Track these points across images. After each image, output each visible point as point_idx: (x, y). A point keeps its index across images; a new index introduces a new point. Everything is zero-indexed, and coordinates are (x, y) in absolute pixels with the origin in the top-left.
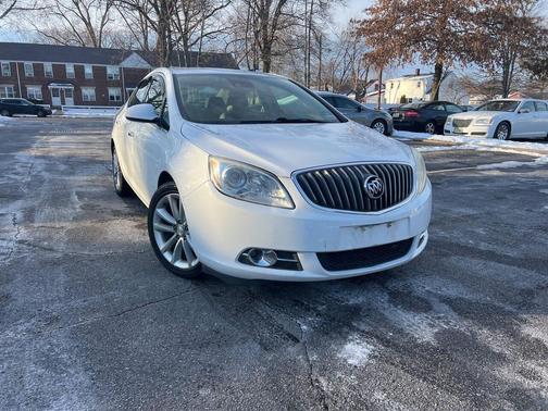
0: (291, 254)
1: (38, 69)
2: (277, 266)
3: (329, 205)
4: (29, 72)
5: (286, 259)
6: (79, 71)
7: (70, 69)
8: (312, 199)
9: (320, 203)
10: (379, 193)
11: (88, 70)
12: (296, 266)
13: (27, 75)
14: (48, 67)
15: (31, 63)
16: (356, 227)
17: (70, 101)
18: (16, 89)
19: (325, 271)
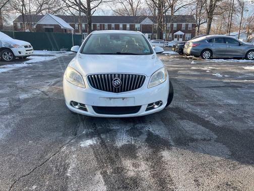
0: (84, 105)
2: (80, 108)
3: (98, 88)
5: (82, 107)
8: (92, 85)
9: (94, 87)
10: (118, 86)
11: (128, 26)
12: (85, 110)
15: (107, 24)
16: (107, 98)
19: (95, 113)
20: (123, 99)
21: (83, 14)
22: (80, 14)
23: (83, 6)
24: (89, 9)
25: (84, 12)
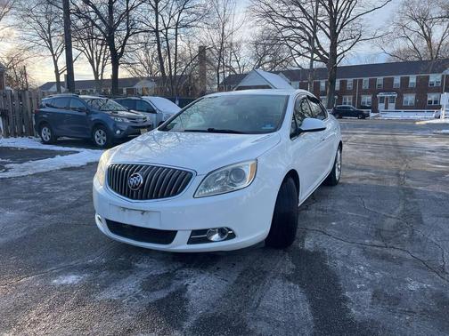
1: (372, 83)
4: (366, 86)
6: (405, 81)
7: (397, 80)
11: (413, 80)
13: (363, 87)
14: (380, 80)
15: (368, 79)
17: (392, 106)
18: (354, 99)
20: (143, 212)
21: (317, 65)
22: (311, 65)
23: (324, 52)
24: (333, 55)
25: (323, 60)
